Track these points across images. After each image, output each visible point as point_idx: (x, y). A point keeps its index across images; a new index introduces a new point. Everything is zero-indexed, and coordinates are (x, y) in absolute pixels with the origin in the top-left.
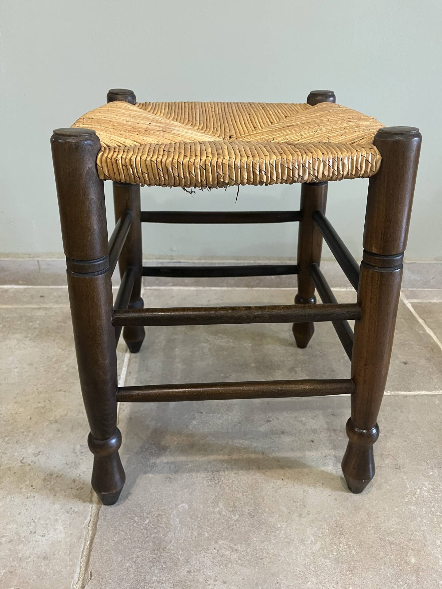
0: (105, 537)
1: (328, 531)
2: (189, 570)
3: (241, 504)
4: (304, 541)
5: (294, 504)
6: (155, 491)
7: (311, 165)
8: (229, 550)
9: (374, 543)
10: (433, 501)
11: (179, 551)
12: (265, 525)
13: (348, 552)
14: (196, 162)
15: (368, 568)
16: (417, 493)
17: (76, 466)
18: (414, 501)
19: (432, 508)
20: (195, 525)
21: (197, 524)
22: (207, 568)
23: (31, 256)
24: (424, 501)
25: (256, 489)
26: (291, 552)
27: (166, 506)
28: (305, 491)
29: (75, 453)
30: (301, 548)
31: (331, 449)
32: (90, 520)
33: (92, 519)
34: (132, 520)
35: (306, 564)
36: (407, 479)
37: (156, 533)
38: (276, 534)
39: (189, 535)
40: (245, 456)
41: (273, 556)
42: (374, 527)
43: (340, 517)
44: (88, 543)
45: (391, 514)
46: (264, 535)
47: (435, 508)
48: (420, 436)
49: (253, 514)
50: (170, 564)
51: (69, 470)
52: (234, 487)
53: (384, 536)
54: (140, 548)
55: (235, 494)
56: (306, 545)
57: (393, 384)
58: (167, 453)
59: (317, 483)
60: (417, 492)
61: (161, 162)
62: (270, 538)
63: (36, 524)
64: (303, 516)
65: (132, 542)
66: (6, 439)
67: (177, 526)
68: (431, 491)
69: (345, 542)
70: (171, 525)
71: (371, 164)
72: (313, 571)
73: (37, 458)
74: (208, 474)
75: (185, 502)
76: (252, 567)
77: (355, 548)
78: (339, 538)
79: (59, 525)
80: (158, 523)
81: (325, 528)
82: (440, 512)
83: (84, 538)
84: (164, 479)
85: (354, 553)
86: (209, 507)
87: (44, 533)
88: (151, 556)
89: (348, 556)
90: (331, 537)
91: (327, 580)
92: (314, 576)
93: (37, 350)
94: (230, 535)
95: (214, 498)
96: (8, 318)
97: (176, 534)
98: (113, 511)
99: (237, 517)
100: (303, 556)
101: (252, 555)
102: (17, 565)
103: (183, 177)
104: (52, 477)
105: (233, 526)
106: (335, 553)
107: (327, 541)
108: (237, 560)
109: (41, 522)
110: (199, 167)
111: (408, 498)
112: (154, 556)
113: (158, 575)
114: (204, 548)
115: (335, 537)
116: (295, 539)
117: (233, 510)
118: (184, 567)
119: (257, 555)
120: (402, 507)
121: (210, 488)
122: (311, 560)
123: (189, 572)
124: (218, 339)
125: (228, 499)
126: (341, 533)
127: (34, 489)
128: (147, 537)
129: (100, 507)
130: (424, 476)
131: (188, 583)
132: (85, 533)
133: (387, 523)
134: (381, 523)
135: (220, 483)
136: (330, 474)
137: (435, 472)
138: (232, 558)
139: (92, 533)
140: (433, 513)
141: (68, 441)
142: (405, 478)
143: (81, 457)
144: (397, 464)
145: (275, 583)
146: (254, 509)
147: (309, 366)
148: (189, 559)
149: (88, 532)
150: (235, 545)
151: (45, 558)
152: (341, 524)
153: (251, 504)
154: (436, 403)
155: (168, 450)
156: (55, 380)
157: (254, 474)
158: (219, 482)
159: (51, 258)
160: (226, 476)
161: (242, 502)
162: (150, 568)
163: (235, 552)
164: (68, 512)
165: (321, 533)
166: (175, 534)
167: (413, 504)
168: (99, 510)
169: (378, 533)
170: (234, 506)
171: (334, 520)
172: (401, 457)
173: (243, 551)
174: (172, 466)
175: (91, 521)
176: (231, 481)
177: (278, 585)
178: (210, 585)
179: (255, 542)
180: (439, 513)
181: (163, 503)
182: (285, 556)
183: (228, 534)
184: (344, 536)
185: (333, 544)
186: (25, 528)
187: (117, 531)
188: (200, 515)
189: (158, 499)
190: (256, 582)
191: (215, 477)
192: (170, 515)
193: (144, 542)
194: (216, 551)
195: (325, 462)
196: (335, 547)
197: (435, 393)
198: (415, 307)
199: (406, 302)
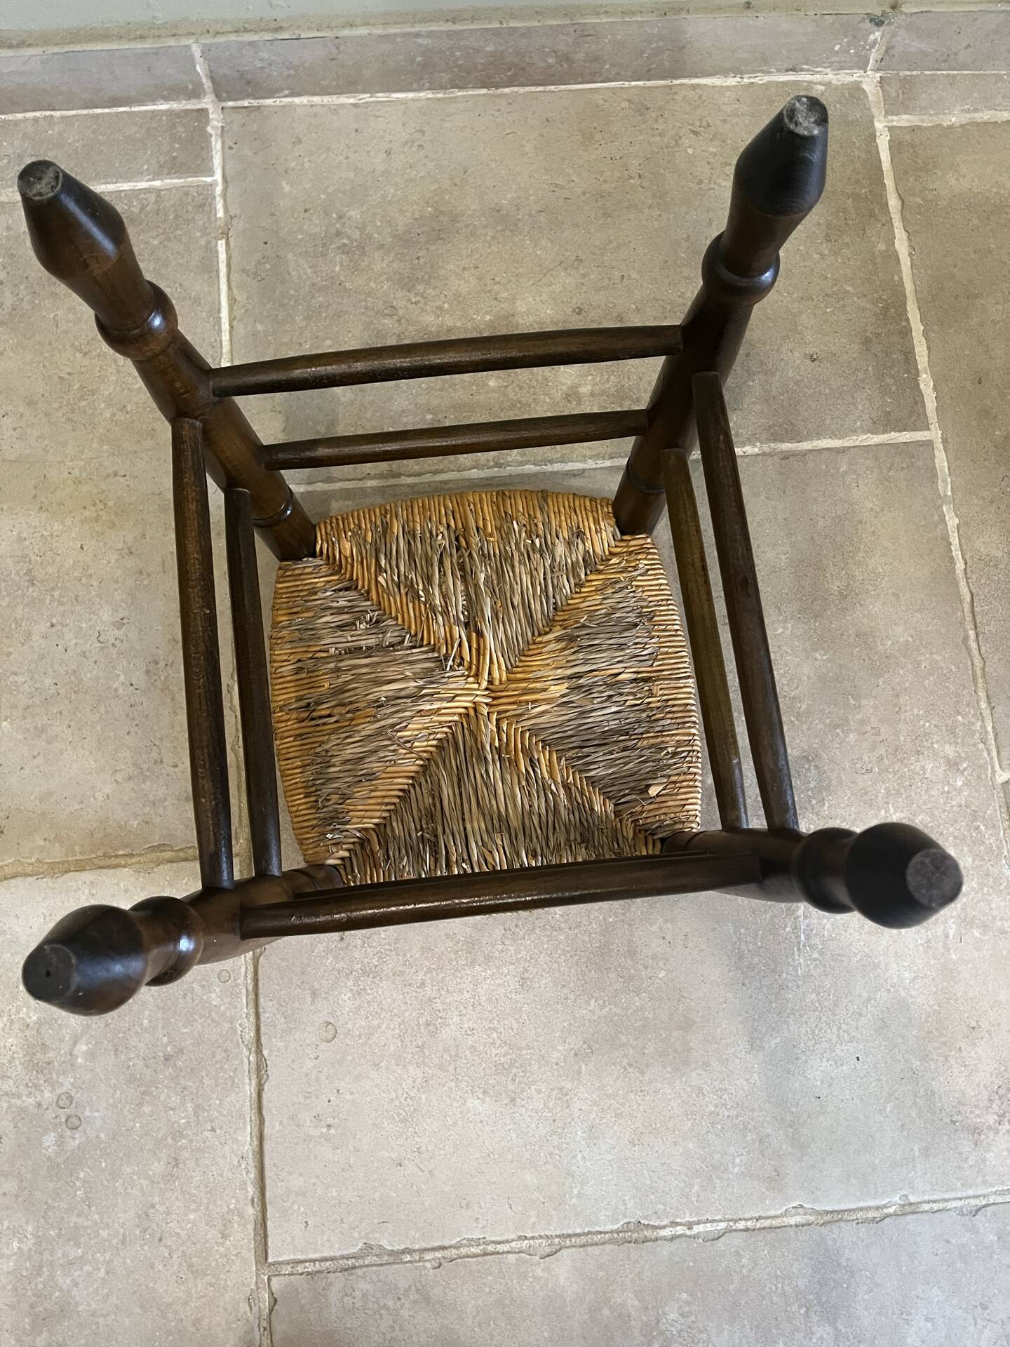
57: (771, 423)
63: (159, 748)
73: (122, 632)
102: (152, 812)
104: (159, 666)
127: (137, 689)
137: (788, 629)
154: (841, 471)
197: (847, 442)
198: (895, 146)
199: (879, 125)
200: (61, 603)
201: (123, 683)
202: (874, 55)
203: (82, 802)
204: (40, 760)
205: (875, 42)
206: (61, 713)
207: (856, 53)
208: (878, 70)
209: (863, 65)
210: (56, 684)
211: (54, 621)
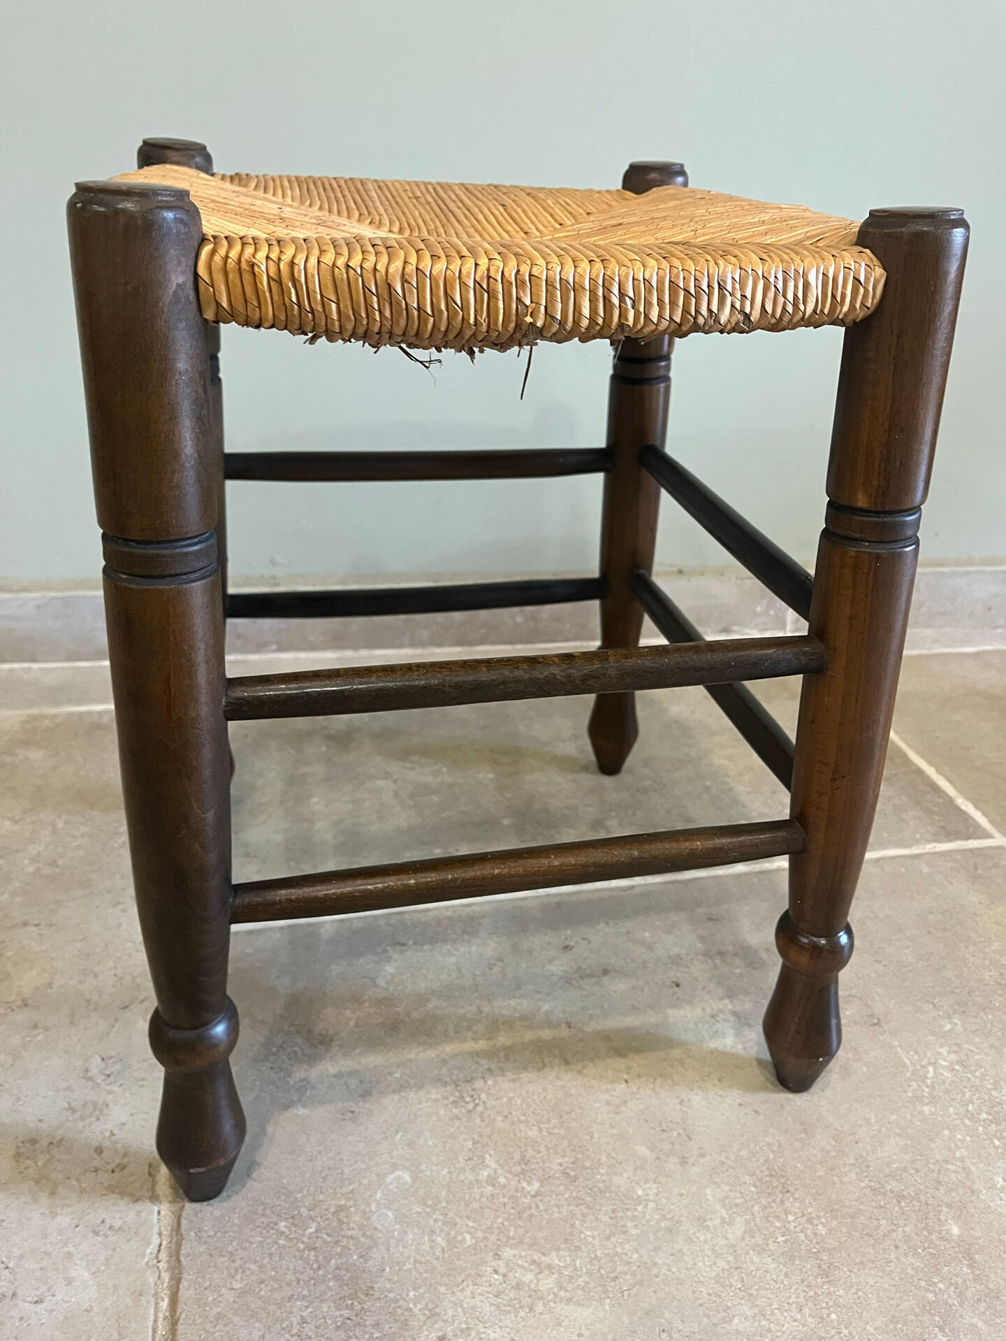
0: (208, 1283)
1: (753, 1189)
3: (539, 1152)
4: (705, 1221)
5: (665, 1136)
6: (321, 1148)
7: (737, 286)
8: (531, 1271)
9: (862, 1203)
10: (966, 1090)
11: (408, 1291)
12: (608, 1195)
13: (809, 1232)
14: (464, 272)
15: (862, 1263)
16: (930, 1076)
17: (97, 1113)
18: (927, 1095)
19: (968, 1105)
20: (436, 1220)
21: (441, 1217)
22: (484, 1323)
24: (947, 1092)
25: (567, 1113)
26: (680, 1250)
27: (354, 1183)
28: (683, 1101)
29: (90, 1079)
30: (702, 1238)
31: (723, 999)
32: (160, 1245)
33: (164, 1243)
34: (272, 1232)
35: (721, 1275)
36: (900, 1046)
37: (340, 1255)
38: (636, 1214)
39: (424, 1247)
40: (529, 1036)
41: (639, 1267)
42: (853, 1165)
43: (773, 1152)
44: (165, 1304)
45: (883, 1130)
46: (608, 1220)
47: (973, 1103)
48: (907, 948)
49: (573, 1174)
50: (390, 1328)
51: (80, 1125)
52: (514, 1113)
53: (880, 1183)
54: (304, 1297)
55: (520, 1131)
56: (712, 1230)
58: (334, 1050)
59: (707, 1078)
60: (928, 1072)
61: (375, 269)
62: (624, 1226)
64: (690, 1161)
65: (281, 1287)
67: (391, 1228)
68: (957, 1067)
69: (797, 1210)
70: (376, 1229)
71: (864, 288)
72: (740, 1289)
74: (446, 1091)
75: (400, 1167)
76: (594, 1303)
77: (823, 1220)
78: (782, 1202)
79: (76, 1267)
80: (342, 1229)
81: (745, 1183)
82: (987, 1113)
83: (153, 1292)
84: (339, 1115)
85: (824, 1233)
86: (463, 1170)
87: (38, 1293)
88: (338, 1313)
89: (811, 1241)
90: (763, 1202)
91: (775, 1305)
92: (743, 1301)
94: (527, 1232)
95: (470, 1147)
97: (392, 1250)
98: (217, 1213)
99: (536, 1185)
100: (708, 1256)
101: (589, 1273)
103: (430, 313)
105: (530, 1208)
106: (781, 1239)
107: (756, 1214)
108: (555, 1290)
110: (472, 286)
111: (912, 1088)
112: (346, 1313)
114: (469, 1275)
115: (774, 1201)
116: (683, 1219)
117: (523, 1169)
118: (427, 1330)
119: (602, 1272)
120: (904, 1110)
121: (457, 1123)
122: (728, 1262)
124: (412, 769)
125: (505, 1145)
126: (785, 1190)
128: (319, 1268)
129: (182, 1208)
130: (935, 1035)
132: (151, 1278)
133: (879, 1153)
134: (868, 1154)
135: (480, 1108)
136: (734, 1056)
137: (957, 1024)
138: (541, 1289)
139: (171, 1278)
140: (972, 1117)
141: (66, 1052)
142: (896, 1043)
143: (108, 1088)
144: (872, 1016)
145: (657, 1333)
146: (572, 1160)
147: (634, 815)
148: (437, 1306)
149: (160, 1275)
150: (544, 1254)
152: (779, 1167)
153: (564, 1151)
155: (336, 1043)
157: (557, 1077)
158: (477, 1105)
160: (489, 1089)
161: (542, 1148)
163: (547, 1273)
164: (96, 1233)
165: (739, 1195)
166: (388, 1250)
167: (926, 1101)
168: (180, 1216)
169: (866, 1177)
170: (523, 1159)
171: (762, 1161)
172: (878, 998)
173: (565, 1267)
174: (353, 1083)
175: (163, 1247)
176: (505, 1100)
177: (664, 1335)
179: (590, 1239)
180: (984, 1116)
181: (345, 1176)
182: (667, 1264)
183: (521, 1231)
184: (793, 1195)
185: (771, 1219)
187: (238, 1264)
188: (444, 1193)
191: (465, 1095)
192: (369, 1205)
193: (312, 1282)
194: (501, 1278)
195: (714, 1028)
196: (778, 1224)
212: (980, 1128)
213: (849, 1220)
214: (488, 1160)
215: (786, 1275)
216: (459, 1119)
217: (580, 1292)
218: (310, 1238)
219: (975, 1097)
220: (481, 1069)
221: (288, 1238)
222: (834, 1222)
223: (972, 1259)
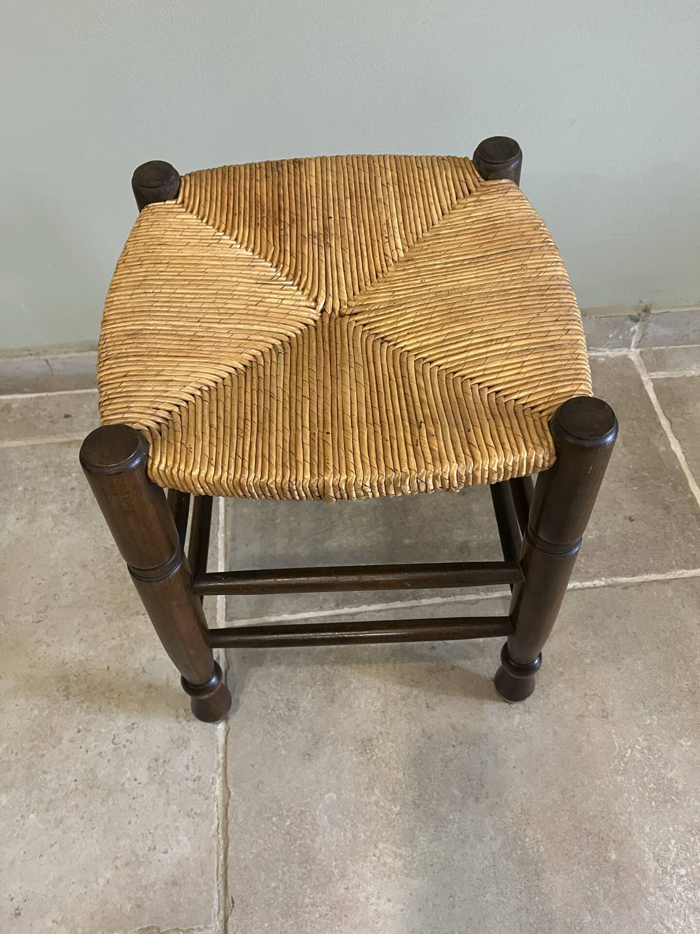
0: (240, 849)
2: (346, 886)
4: (482, 837)
5: (469, 783)
6: (293, 776)
8: (392, 857)
9: (567, 835)
10: (646, 767)
11: (332, 862)
12: (434, 817)
13: (535, 849)
15: (559, 870)
16: (627, 755)
17: (185, 744)
18: (622, 768)
19: (644, 777)
20: (348, 824)
21: (350, 822)
22: (367, 882)
23: (31, 352)
24: (634, 767)
26: (467, 853)
27: (309, 798)
28: (483, 762)
29: (180, 723)
30: (479, 847)
32: (218, 825)
33: (221, 824)
34: (270, 822)
35: (485, 869)
36: (616, 733)
38: (447, 829)
39: (341, 838)
41: (444, 860)
42: (568, 811)
43: (526, 798)
44: (222, 857)
45: (591, 790)
46: (433, 832)
47: (647, 777)
48: (640, 659)
49: (418, 803)
50: (323, 880)
51: (177, 751)
52: (392, 762)
53: (580, 824)
55: (394, 775)
56: (485, 843)
57: (610, 564)
59: (499, 749)
60: (627, 753)
62: (440, 836)
63: (153, 836)
64: (481, 800)
65: (274, 853)
66: (85, 705)
67: (326, 826)
68: (645, 751)
69: (531, 836)
70: (318, 826)
72: (493, 878)
73: (132, 735)
74: (358, 745)
75: (332, 791)
76: (420, 878)
77: (544, 843)
78: (525, 830)
79: (181, 835)
80: (302, 824)
82: (654, 784)
83: (216, 851)
84: (302, 757)
85: (542, 851)
86: (362, 795)
87: (165, 848)
88: (299, 870)
89: (535, 855)
91: (509, 889)
92: (493, 885)
93: (85, 535)
94: (392, 835)
95: (367, 781)
96: (26, 470)
97: (326, 838)
100: (480, 858)
101: (420, 861)
102: (144, 896)
104: (159, 762)
105: (394, 821)
106: (519, 852)
107: (509, 836)
108: (402, 868)
109: (159, 832)
111: (614, 763)
112: (303, 870)
113: (311, 896)
114: (362, 856)
115: (520, 829)
116: (471, 835)
117: (393, 798)
118: (340, 883)
119: (426, 861)
120: (606, 778)
121: (362, 766)
122: (490, 862)
123: (347, 889)
125: (385, 782)
126: (527, 823)
127: (139, 783)
128: (291, 845)
129: (228, 805)
130: (639, 727)
131: (347, 904)
132: (215, 843)
133: (584, 805)
134: (578, 805)
135: (374, 758)
137: (654, 720)
138: (395, 867)
139: (224, 843)
140: (644, 786)
141: (167, 704)
142: (614, 731)
143: (189, 727)
144: (603, 711)
145: (448, 897)
146: (419, 794)
148: (345, 871)
149: (219, 841)
150: (398, 848)
151: (175, 883)
152: (527, 809)
153: (415, 788)
154: (669, 596)
156: (125, 593)
158: (372, 756)
159: (66, 352)
160: (380, 745)
161: (404, 786)
162: (300, 888)
163: (399, 858)
164: (189, 816)
165: (502, 824)
166: (324, 838)
167: (620, 772)
168: (227, 810)
169: (574, 819)
170: (394, 792)
172: (611, 697)
173: (408, 856)
174: (310, 735)
175: (220, 826)
176: (387, 753)
177: (451, 899)
178: (372, 904)
179: (422, 842)
181: (305, 794)
182: (459, 860)
183: (388, 834)
184: (531, 826)
186: (141, 843)
187: (254, 839)
188: (352, 809)
189: (297, 788)
190: (425, 897)
191: (367, 749)
192: (315, 811)
193: (288, 852)
194: (377, 859)
195: (509, 714)
196: (520, 843)
197: (669, 576)
198: (658, 390)
199: (645, 378)
200: (88, 713)
201: (129, 779)
202: (634, 339)
203: (86, 887)
204: (56, 848)
205: (634, 333)
206: (77, 806)
207: (623, 339)
208: (637, 347)
209: (628, 345)
210: (76, 780)
211: (81, 727)
212: (647, 794)
213: (558, 845)
214: (377, 792)
215: (518, 873)
216: (363, 764)
217: (414, 871)
218: (287, 827)
219: (650, 772)
220: (376, 732)
221: (277, 826)
222: (550, 845)
223: (618, 875)
